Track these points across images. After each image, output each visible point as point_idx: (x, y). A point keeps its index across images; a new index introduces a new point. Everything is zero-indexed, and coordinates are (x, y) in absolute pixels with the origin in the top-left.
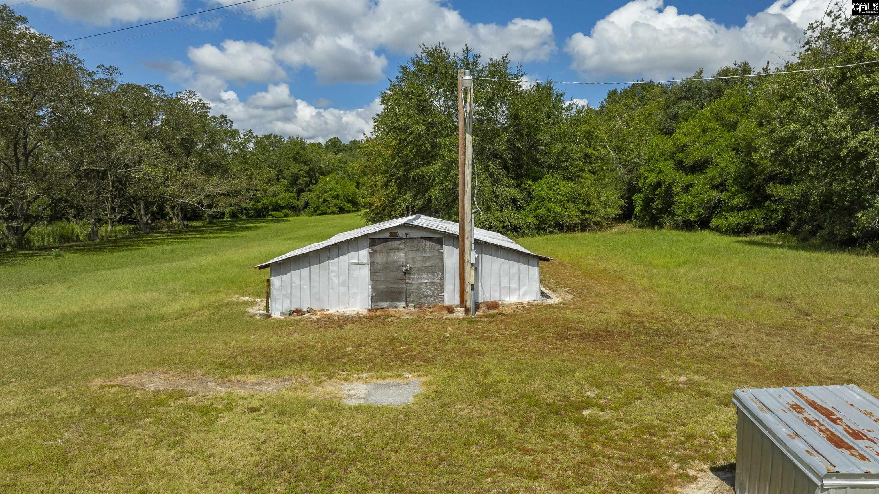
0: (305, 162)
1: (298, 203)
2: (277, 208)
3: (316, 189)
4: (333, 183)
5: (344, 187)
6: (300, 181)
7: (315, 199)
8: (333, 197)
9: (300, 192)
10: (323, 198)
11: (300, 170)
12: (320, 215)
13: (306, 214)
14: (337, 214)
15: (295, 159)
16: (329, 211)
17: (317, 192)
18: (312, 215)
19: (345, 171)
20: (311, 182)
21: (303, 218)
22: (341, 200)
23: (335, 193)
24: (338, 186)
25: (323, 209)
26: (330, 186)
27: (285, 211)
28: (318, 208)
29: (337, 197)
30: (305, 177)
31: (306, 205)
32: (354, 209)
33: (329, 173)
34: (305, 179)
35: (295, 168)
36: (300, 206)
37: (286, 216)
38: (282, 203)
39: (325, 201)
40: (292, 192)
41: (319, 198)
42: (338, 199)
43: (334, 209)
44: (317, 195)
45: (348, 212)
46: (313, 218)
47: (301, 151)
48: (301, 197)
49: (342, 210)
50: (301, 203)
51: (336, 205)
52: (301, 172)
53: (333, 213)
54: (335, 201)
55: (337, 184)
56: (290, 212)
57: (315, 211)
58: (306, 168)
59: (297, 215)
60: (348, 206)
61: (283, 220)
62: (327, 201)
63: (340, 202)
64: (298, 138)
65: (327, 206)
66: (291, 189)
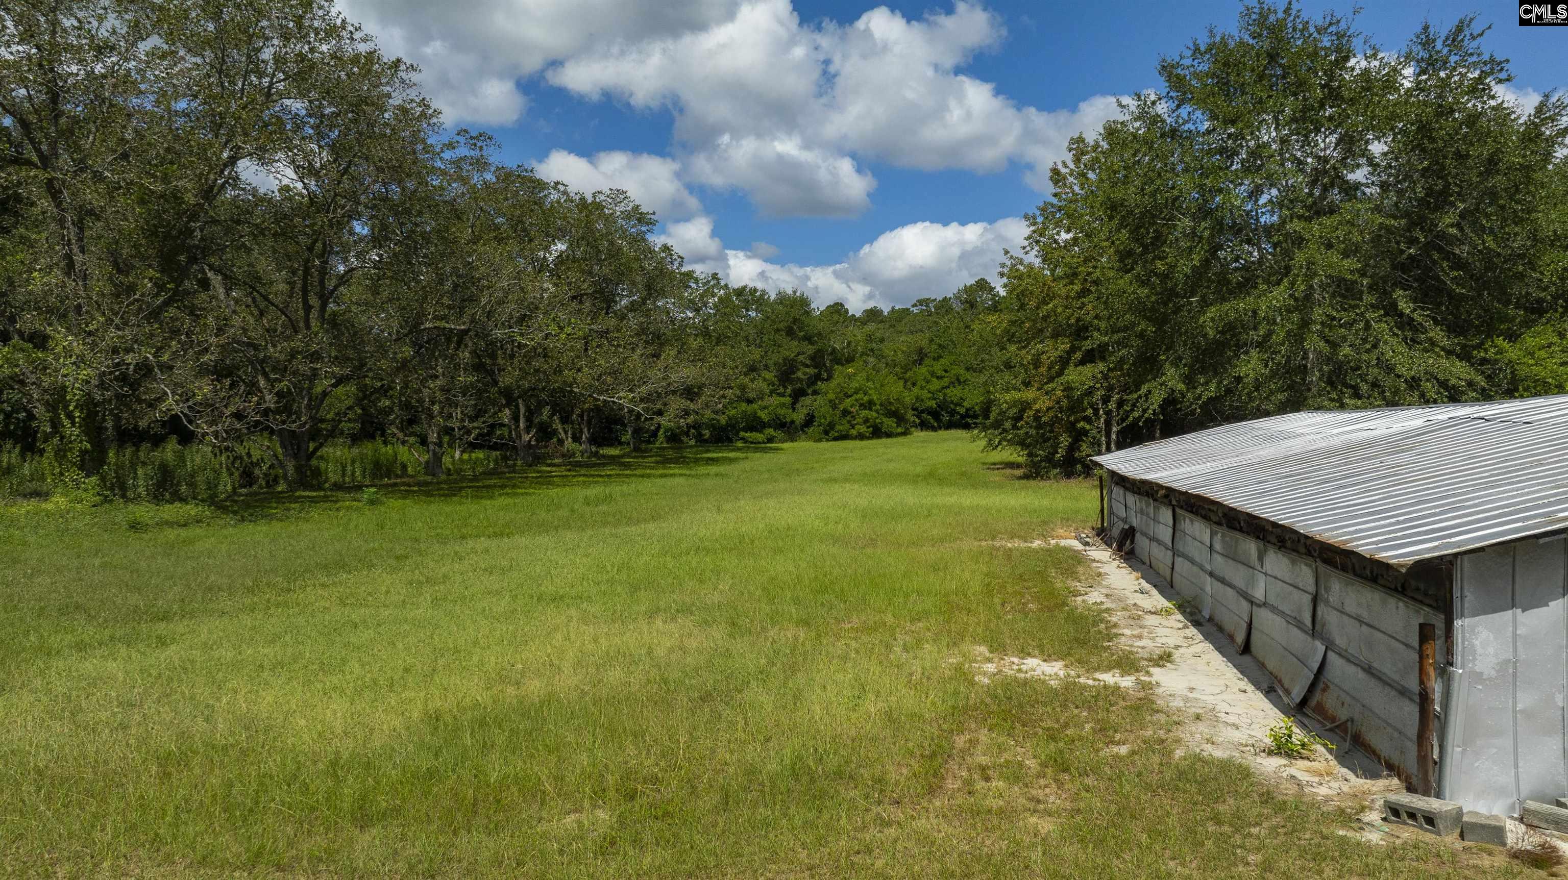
0: (808, 339)
1: (795, 416)
2: (755, 425)
3: (830, 389)
4: (861, 378)
5: (882, 386)
6: (800, 374)
7: (826, 410)
8: (861, 405)
9: (798, 395)
10: (841, 407)
11: (799, 354)
12: (836, 439)
13: (809, 438)
14: (868, 438)
15: (790, 332)
16: (854, 432)
17: (831, 396)
18: (820, 440)
19: (880, 357)
20: (817, 377)
21: (803, 445)
22: (877, 411)
23: (866, 398)
24: (870, 384)
25: (841, 428)
26: (855, 385)
27: (771, 431)
28: (831, 426)
29: (870, 405)
30: (807, 366)
31: (810, 421)
32: (899, 430)
33: (850, 360)
34: (808, 370)
35: (791, 348)
36: (797, 423)
37: (770, 440)
38: (764, 415)
39: (846, 413)
40: (782, 395)
41: (834, 407)
42: (870, 409)
43: (863, 429)
44: (830, 401)
45: (889, 435)
46: (824, 445)
47: (803, 318)
48: (798, 406)
49: (877, 432)
50: (799, 417)
51: (866, 421)
52: (801, 358)
53: (861, 437)
54: (865, 413)
55: (868, 380)
56: (778, 434)
57: (826, 433)
58: (810, 349)
59: (792, 440)
60: (889, 423)
61: (771, 448)
62: (850, 413)
63: (875, 414)
64: (795, 292)
65: (849, 422)
66: (781, 390)
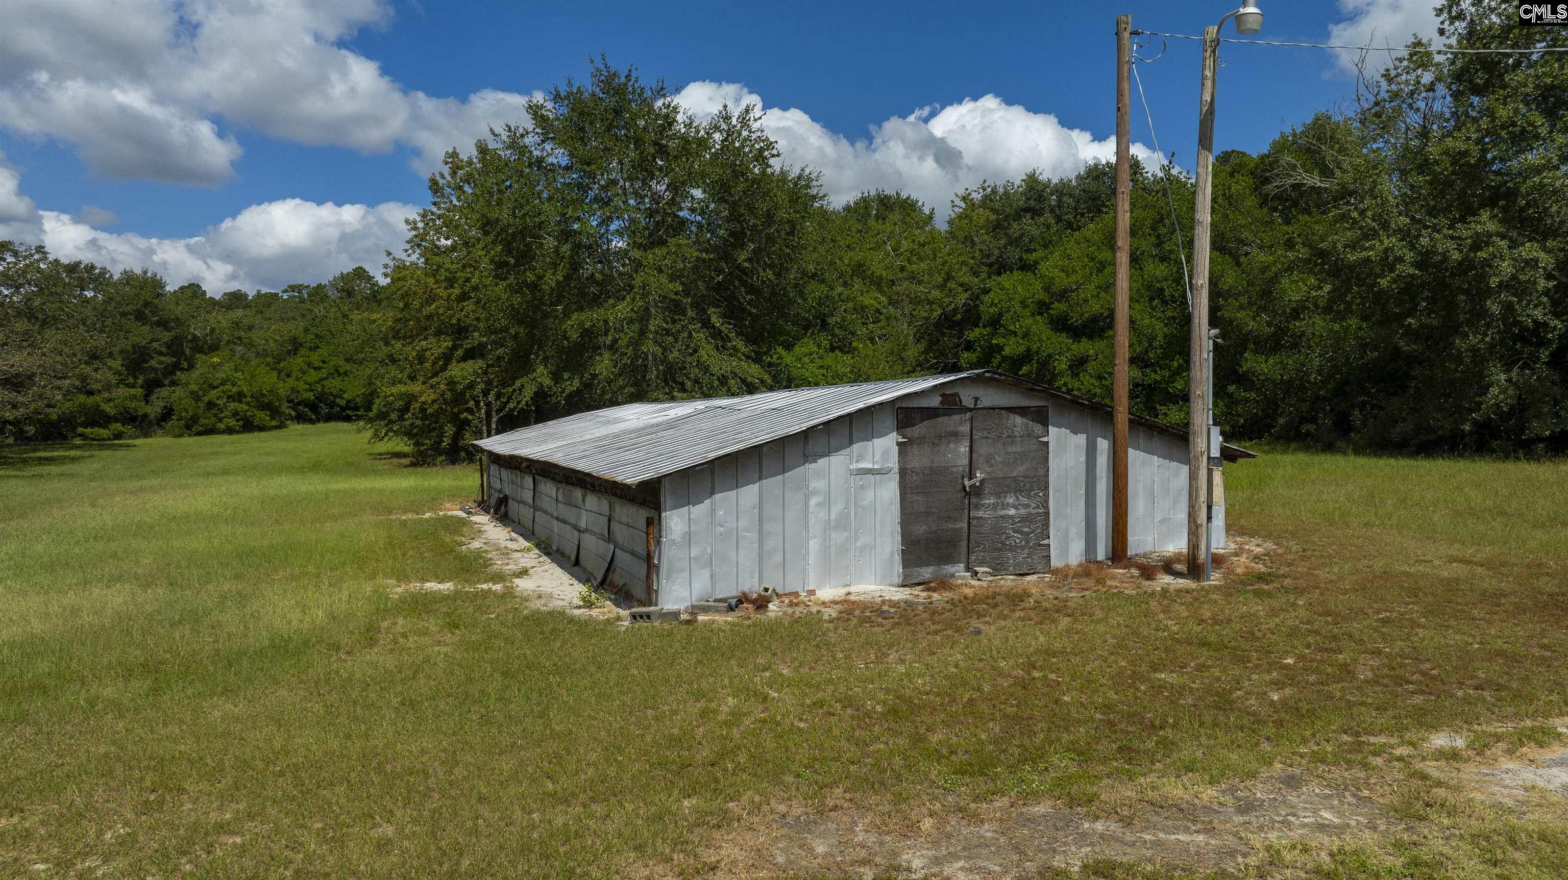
0: (163, 324)
1: (148, 409)
2: (97, 418)
3: (192, 379)
4: (228, 367)
5: (252, 377)
6: (153, 363)
7: (189, 402)
8: (229, 397)
9: (151, 386)
10: (206, 399)
11: (152, 341)
12: (200, 434)
13: (168, 433)
14: (238, 432)
15: (140, 316)
16: (222, 426)
17: (194, 387)
18: (181, 435)
19: (250, 345)
20: (176, 367)
21: (159, 442)
22: (248, 404)
23: (235, 390)
24: (239, 374)
25: (207, 421)
26: (221, 375)
27: (119, 426)
28: (195, 420)
29: (239, 397)
30: (161, 354)
31: (167, 414)
32: (273, 423)
33: (214, 348)
34: (163, 359)
35: (141, 334)
36: (152, 416)
37: (118, 436)
38: (109, 409)
39: (211, 405)
40: (133, 386)
41: (196, 397)
42: (240, 402)
43: (232, 423)
44: (192, 393)
45: (262, 429)
46: (186, 440)
47: (156, 301)
48: (153, 398)
49: (248, 426)
50: (154, 409)
51: (235, 414)
52: (155, 345)
53: (230, 431)
54: (233, 405)
55: (236, 370)
56: (128, 429)
57: (188, 427)
58: (166, 336)
59: (146, 435)
60: (262, 416)
61: (120, 445)
62: (216, 405)
63: (245, 407)
64: (145, 272)
65: (215, 415)
66: (131, 380)
